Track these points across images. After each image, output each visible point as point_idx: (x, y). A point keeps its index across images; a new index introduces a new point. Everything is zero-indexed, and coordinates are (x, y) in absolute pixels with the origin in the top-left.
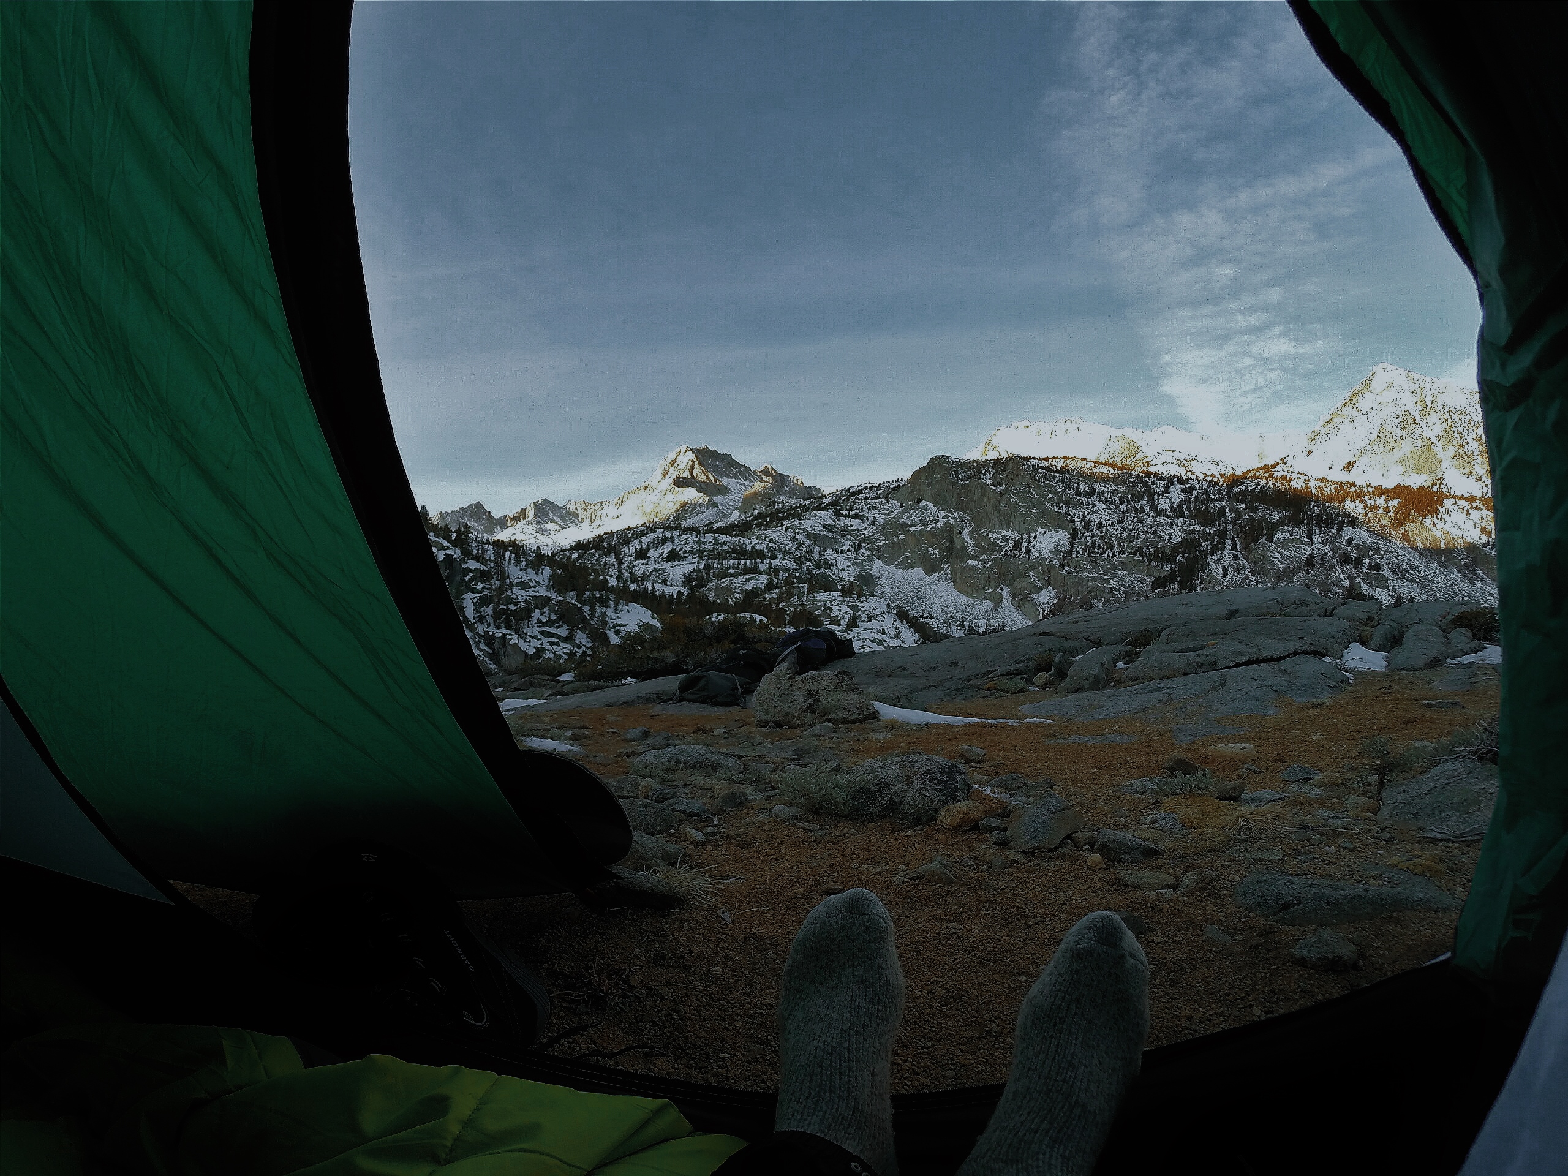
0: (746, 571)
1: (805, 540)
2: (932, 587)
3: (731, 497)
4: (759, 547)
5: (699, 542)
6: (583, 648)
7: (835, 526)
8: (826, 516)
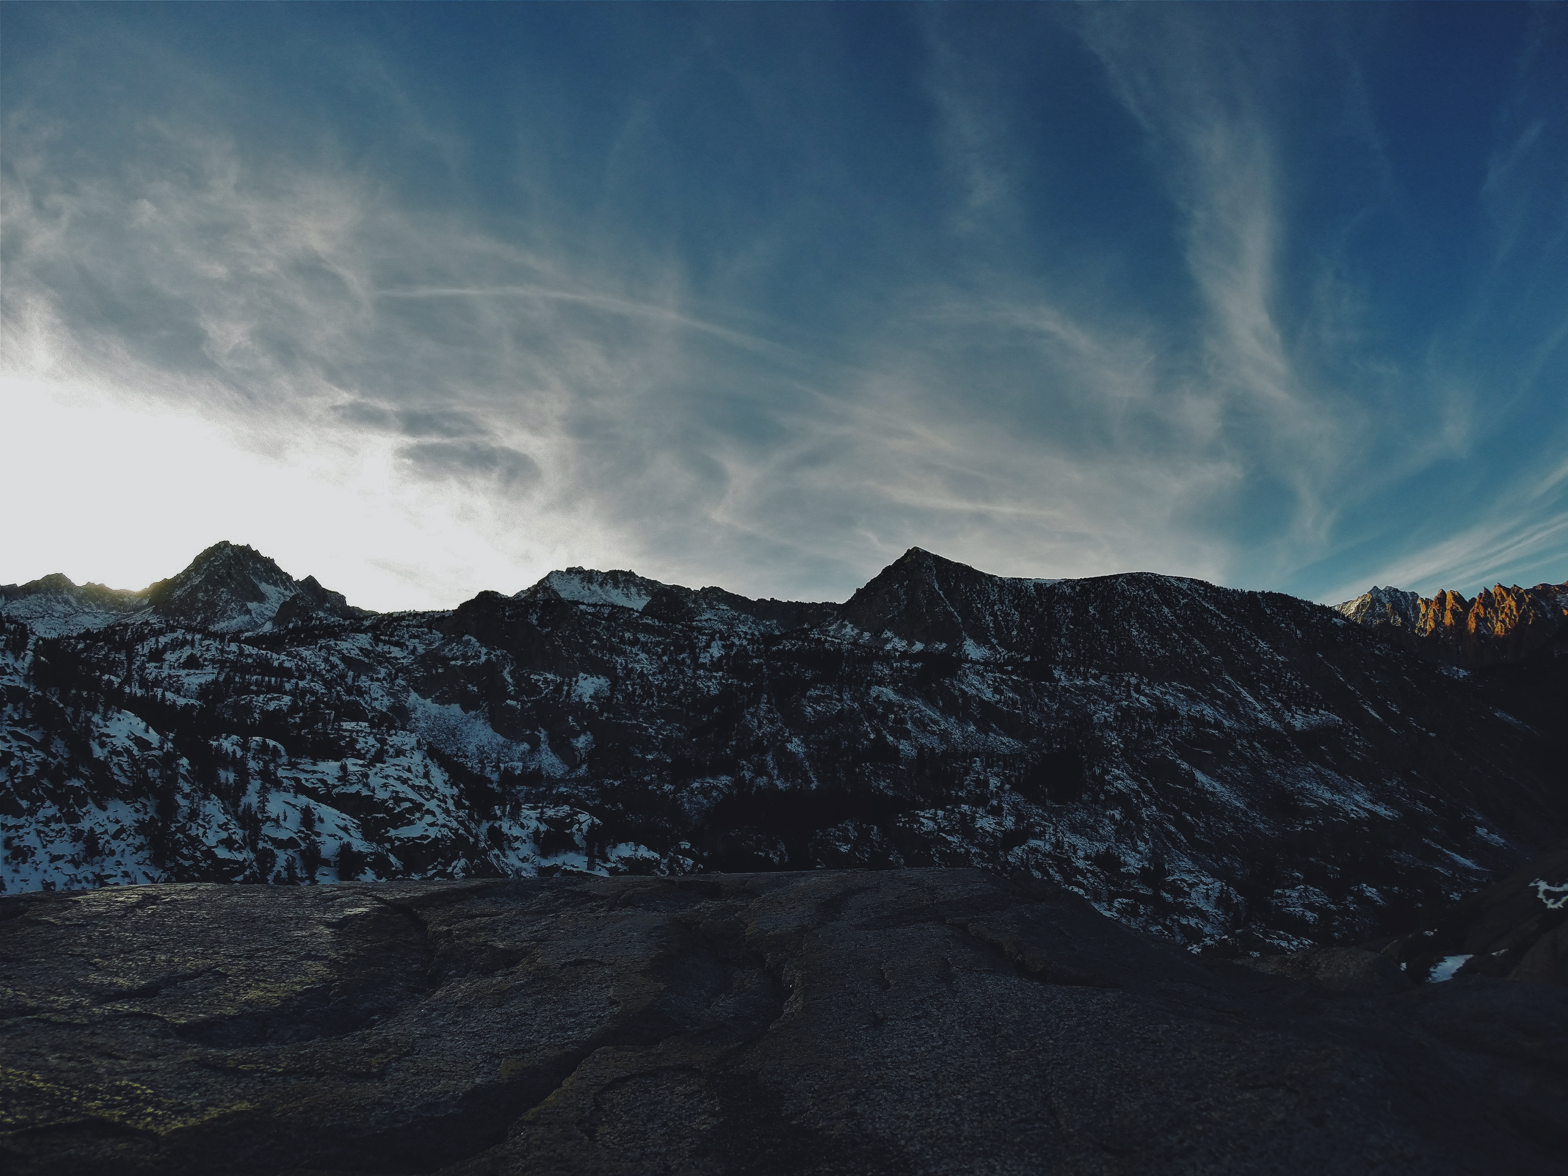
0: (270, 689)
1: (339, 662)
2: (469, 725)
3: (267, 605)
4: (287, 664)
5: (222, 651)
6: (60, 758)
7: (372, 651)
8: (364, 640)
